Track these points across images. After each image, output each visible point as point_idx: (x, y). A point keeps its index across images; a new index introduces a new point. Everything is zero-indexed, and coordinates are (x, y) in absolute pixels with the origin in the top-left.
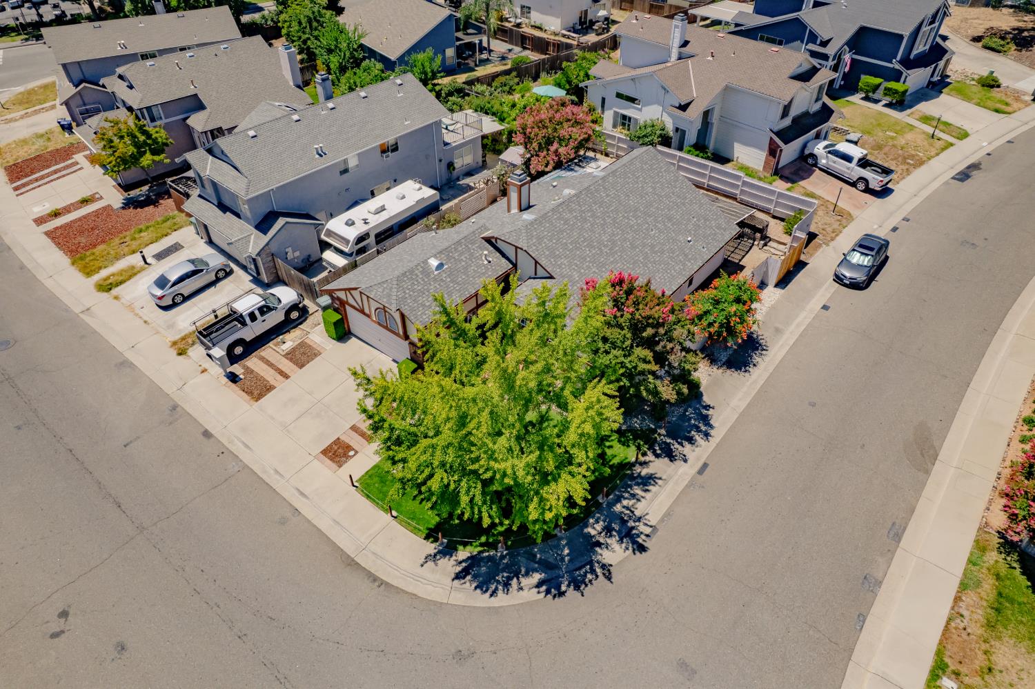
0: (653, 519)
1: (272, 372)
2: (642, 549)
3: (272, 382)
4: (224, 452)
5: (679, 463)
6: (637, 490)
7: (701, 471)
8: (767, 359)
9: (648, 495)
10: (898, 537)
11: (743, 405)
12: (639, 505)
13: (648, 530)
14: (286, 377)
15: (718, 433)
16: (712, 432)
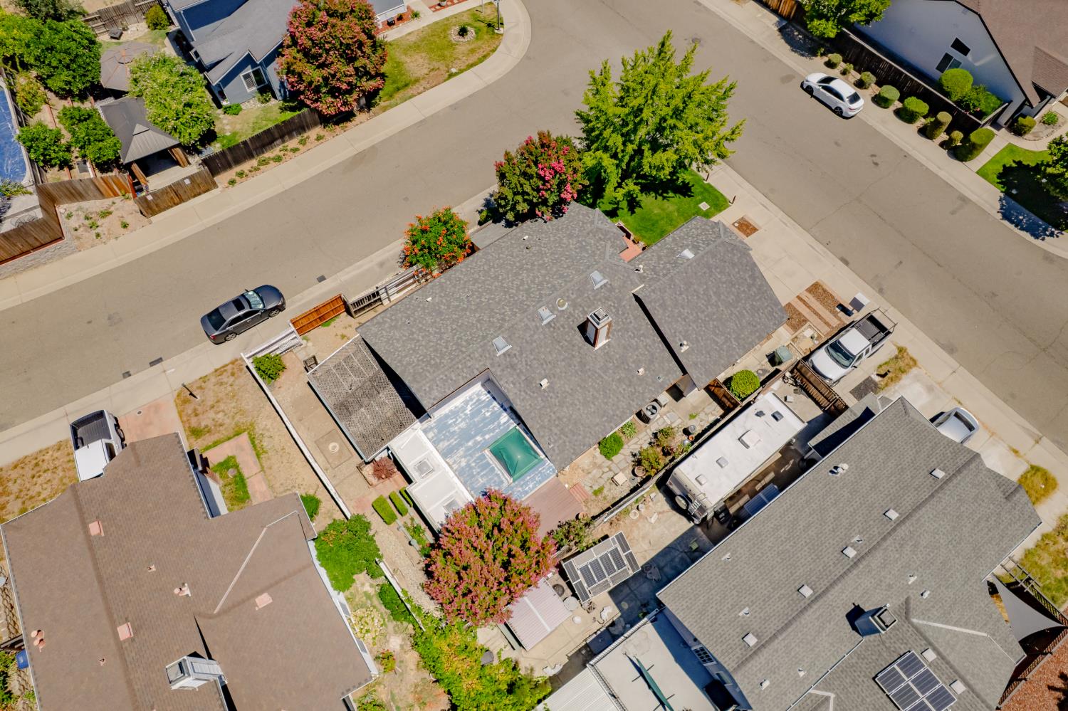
1: (814, 307)
3: (809, 295)
4: (827, 245)
14: (798, 297)
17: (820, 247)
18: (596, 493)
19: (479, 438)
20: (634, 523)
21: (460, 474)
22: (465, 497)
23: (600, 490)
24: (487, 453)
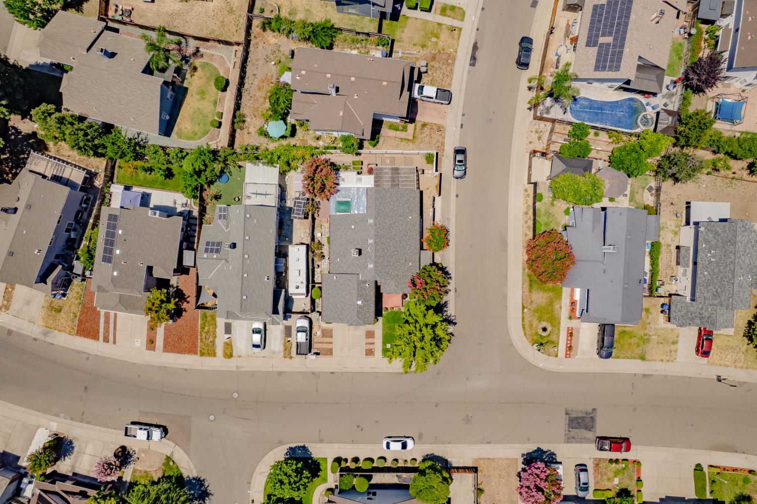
0: (453, 314)
1: (325, 344)
2: (455, 324)
3: (330, 347)
4: (343, 374)
5: (450, 293)
6: (445, 309)
7: (456, 292)
8: (451, 235)
9: (448, 309)
10: (507, 278)
11: (454, 259)
12: (448, 313)
13: (453, 318)
14: (332, 343)
15: (453, 275)
16: (451, 276)
17: (344, 370)
18: (321, 225)
19: (356, 201)
20: (306, 229)
21: (350, 189)
22: (342, 185)
23: (321, 227)
24: (350, 200)
